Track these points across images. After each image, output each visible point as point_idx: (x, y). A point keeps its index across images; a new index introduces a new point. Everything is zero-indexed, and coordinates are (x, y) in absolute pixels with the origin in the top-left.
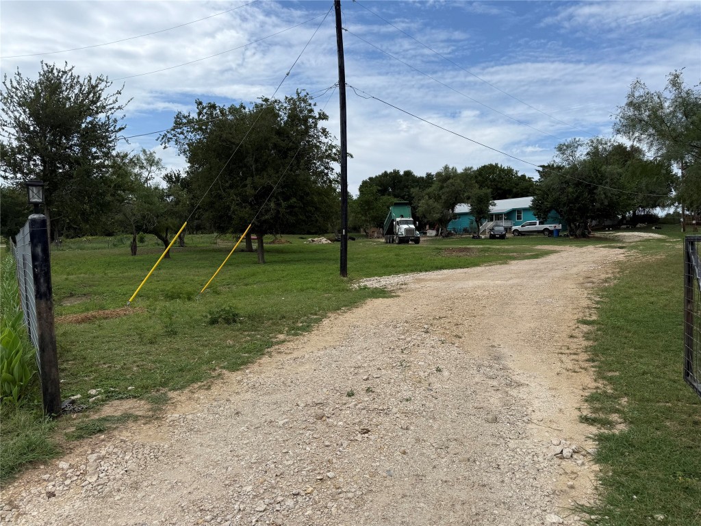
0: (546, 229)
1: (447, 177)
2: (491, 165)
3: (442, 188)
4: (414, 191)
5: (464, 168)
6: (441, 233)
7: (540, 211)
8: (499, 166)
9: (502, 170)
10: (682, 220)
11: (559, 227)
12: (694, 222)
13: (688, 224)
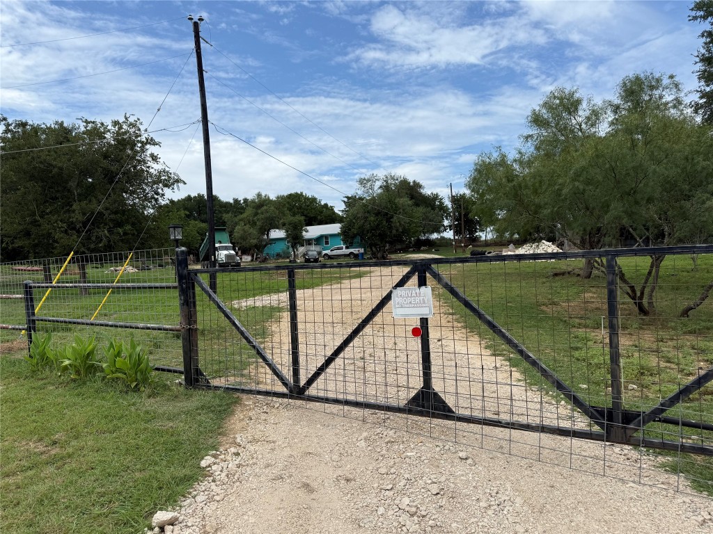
0: (351, 253)
1: (261, 203)
2: (297, 193)
3: (256, 214)
4: (226, 217)
5: (276, 196)
6: (256, 259)
7: (348, 236)
8: (304, 194)
9: (307, 199)
10: (454, 243)
11: (362, 250)
12: (463, 245)
13: (458, 247)
